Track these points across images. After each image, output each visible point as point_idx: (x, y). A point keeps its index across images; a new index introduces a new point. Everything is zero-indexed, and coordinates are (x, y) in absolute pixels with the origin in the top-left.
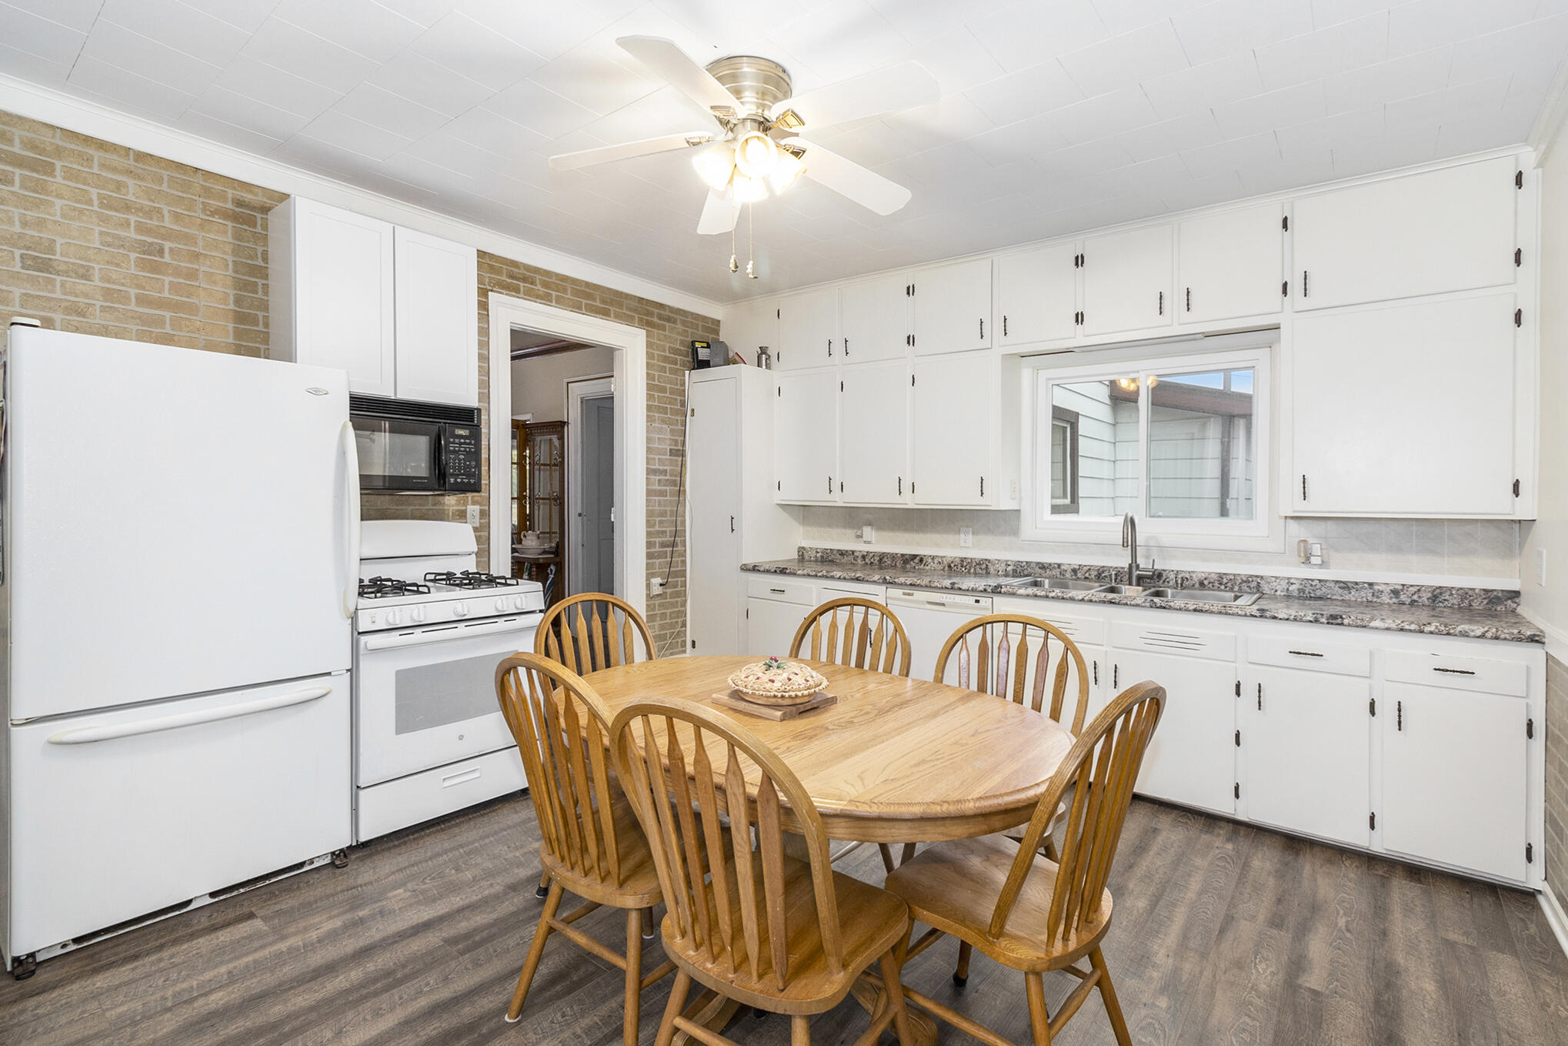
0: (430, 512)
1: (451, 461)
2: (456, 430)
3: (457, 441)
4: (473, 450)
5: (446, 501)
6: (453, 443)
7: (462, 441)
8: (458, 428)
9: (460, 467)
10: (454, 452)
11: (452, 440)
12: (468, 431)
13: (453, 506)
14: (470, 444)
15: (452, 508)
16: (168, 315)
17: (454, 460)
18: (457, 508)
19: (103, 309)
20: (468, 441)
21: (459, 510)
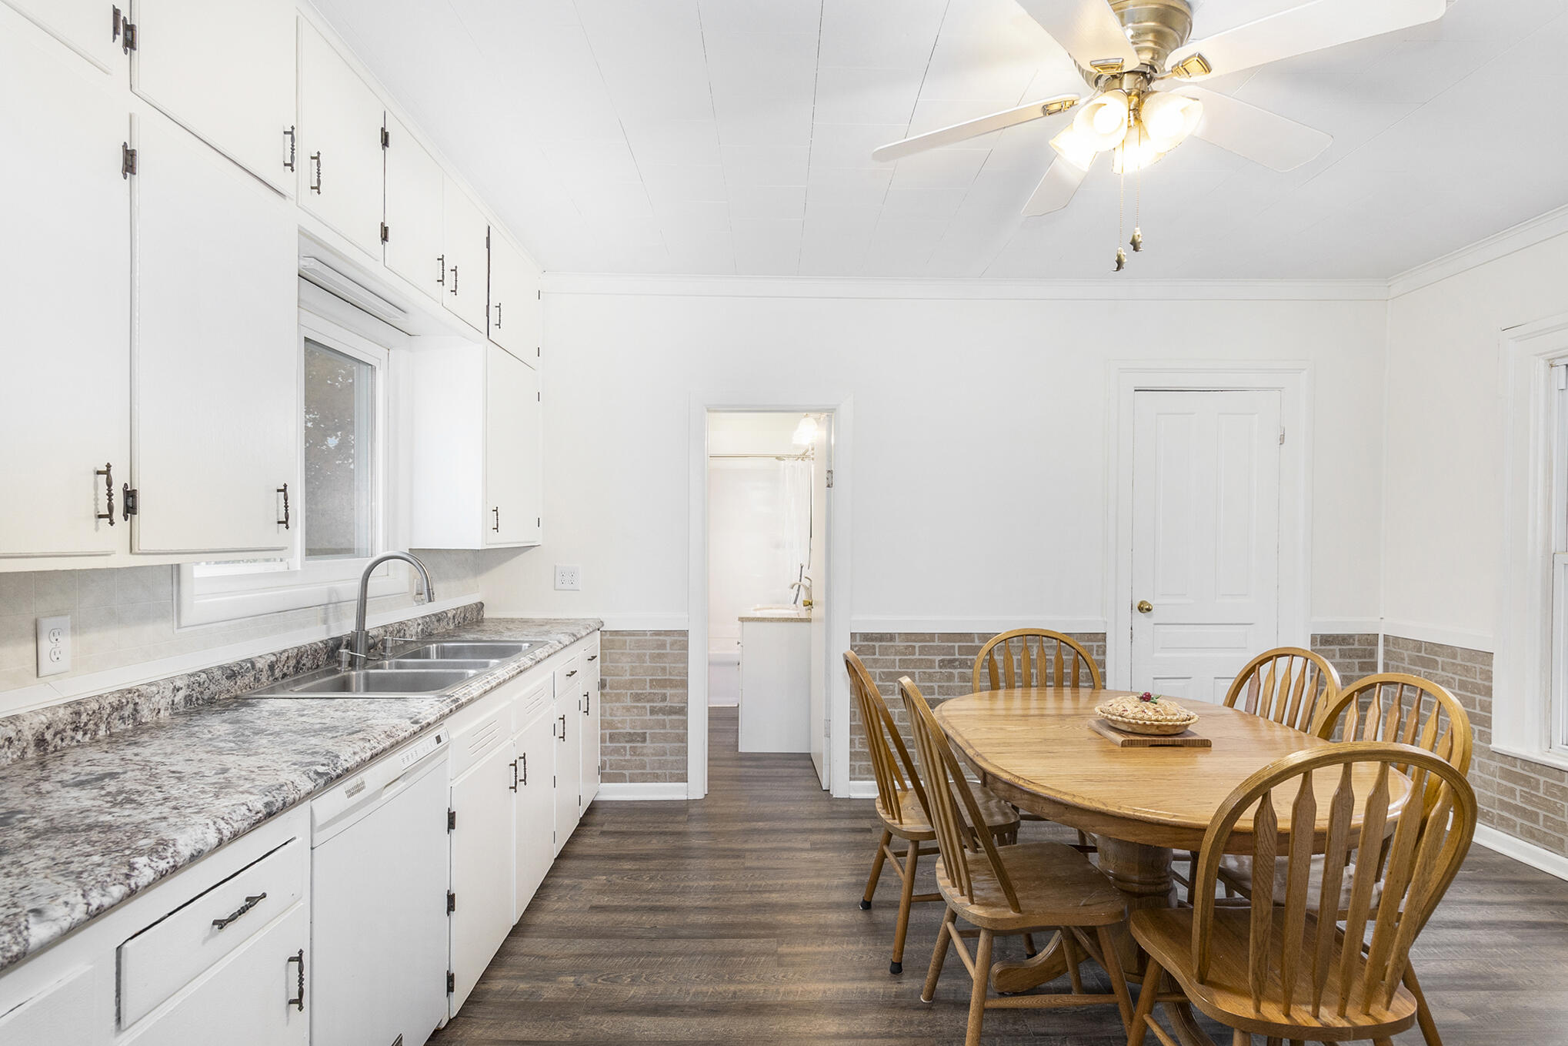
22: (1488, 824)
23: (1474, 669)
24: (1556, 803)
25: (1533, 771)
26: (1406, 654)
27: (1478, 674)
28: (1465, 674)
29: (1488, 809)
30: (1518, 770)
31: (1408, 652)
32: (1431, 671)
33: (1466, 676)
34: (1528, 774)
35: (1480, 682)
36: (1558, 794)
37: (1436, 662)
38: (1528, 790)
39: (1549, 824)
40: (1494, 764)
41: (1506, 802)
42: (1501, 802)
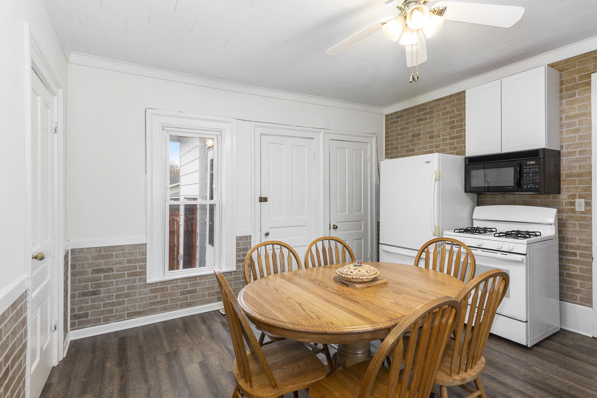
0: (551, 202)
1: (525, 177)
2: (528, 162)
3: (528, 167)
4: (537, 171)
5: (561, 196)
6: (526, 169)
7: (531, 167)
8: (529, 161)
9: (530, 180)
10: (527, 173)
11: (525, 167)
12: (535, 162)
13: (566, 199)
14: (536, 168)
15: (565, 200)
16: (455, 141)
17: (526, 176)
18: (568, 200)
19: (443, 144)
20: (534, 167)
21: (569, 202)
22: (145, 315)
23: (135, 253)
24: (175, 292)
25: (165, 285)
26: (89, 256)
27: (138, 254)
28: (131, 256)
29: (143, 309)
30: (159, 287)
31: (91, 255)
32: (109, 260)
33: (131, 257)
34: (163, 286)
35: (138, 257)
36: (176, 288)
37: (112, 255)
38: (163, 293)
39: (172, 301)
40: (146, 289)
41: (154, 302)
42: (150, 303)
